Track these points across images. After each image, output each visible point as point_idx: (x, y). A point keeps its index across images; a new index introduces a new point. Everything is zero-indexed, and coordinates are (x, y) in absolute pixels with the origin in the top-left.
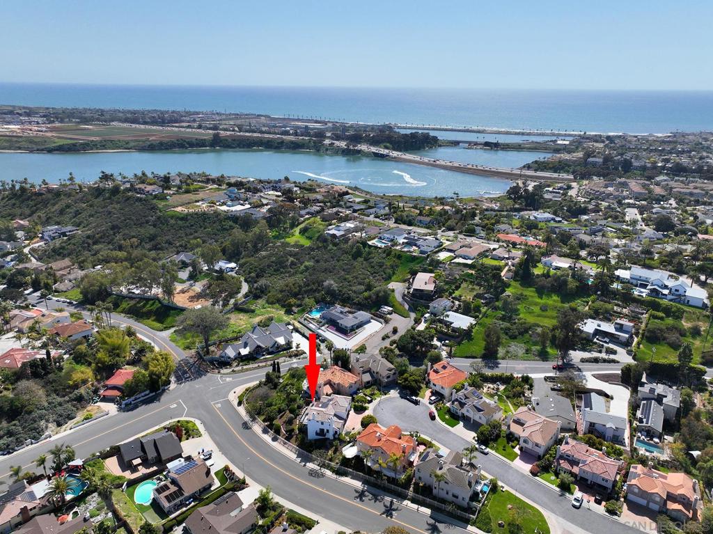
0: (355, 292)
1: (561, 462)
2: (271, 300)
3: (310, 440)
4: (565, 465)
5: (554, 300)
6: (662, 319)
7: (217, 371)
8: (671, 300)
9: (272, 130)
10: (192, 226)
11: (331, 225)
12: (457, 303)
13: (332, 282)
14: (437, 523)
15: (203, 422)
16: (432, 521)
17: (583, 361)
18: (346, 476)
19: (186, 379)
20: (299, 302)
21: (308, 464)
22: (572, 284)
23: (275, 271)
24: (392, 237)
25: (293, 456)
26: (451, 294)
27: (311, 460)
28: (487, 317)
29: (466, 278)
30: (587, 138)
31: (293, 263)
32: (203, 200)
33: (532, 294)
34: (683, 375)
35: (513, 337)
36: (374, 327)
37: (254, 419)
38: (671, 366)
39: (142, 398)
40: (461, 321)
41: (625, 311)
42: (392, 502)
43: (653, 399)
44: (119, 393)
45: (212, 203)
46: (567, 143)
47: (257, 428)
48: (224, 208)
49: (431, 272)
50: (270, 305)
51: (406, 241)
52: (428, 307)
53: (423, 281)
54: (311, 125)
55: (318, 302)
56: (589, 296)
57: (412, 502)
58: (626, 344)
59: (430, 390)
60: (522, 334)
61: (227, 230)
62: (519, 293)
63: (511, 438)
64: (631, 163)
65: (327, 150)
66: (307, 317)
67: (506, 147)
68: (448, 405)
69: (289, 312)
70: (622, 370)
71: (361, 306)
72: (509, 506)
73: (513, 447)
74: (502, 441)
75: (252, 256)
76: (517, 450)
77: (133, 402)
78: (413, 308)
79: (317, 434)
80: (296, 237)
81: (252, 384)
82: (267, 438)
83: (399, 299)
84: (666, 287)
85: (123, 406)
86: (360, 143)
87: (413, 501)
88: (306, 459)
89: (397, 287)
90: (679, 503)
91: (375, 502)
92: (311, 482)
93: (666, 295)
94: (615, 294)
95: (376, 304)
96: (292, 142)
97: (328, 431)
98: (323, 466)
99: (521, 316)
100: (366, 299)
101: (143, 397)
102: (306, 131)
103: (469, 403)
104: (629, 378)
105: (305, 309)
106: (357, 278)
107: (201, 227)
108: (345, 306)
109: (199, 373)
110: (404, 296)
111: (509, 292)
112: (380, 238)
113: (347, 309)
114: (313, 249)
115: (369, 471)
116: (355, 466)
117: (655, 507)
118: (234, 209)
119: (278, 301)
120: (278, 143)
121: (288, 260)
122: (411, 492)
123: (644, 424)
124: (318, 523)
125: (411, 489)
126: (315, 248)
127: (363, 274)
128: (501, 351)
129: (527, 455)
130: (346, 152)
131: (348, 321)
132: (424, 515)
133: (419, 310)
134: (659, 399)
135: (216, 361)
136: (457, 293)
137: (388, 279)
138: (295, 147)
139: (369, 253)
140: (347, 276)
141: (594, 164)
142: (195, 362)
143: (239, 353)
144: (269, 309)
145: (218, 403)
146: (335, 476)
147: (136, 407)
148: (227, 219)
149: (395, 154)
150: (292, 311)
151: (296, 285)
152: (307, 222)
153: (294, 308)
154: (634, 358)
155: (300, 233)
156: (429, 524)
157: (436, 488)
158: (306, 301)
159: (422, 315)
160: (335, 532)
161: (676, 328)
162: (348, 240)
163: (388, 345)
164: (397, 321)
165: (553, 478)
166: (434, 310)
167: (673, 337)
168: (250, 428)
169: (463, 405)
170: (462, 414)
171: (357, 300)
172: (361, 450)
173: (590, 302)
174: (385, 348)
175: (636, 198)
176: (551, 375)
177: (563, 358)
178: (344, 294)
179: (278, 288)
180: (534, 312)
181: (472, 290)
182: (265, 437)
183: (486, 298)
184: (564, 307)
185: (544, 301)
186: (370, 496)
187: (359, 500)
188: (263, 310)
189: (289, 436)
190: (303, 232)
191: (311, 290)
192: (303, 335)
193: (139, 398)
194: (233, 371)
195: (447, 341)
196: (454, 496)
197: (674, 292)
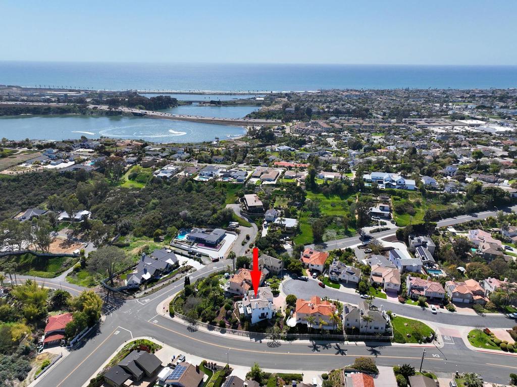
0: (205, 216)
1: (413, 291)
2: (138, 234)
3: (255, 324)
4: (416, 292)
5: (336, 199)
6: (399, 200)
7: (131, 297)
8: (398, 188)
9: (32, 98)
10: (26, 185)
11: (155, 170)
12: (279, 211)
13: (187, 211)
14: (374, 349)
15: (153, 337)
16: (370, 348)
17: (371, 232)
18: (296, 339)
19: (110, 309)
20: (163, 231)
21: (262, 340)
22: (345, 188)
23: (128, 211)
24: (210, 173)
25: (248, 339)
26: (273, 205)
27: (263, 337)
28: (302, 217)
29: (277, 193)
30: (274, 96)
31: (140, 203)
32: (25, 162)
33: (322, 197)
34: (428, 229)
35: (326, 226)
36: (230, 238)
37: (194, 323)
38: (420, 225)
39: (85, 334)
40: (291, 223)
41: (378, 198)
42: (337, 345)
43: (421, 245)
44: (62, 337)
45: (38, 163)
46: (263, 99)
47: (202, 328)
48: (49, 167)
49: (251, 193)
50: (139, 238)
51: (222, 174)
52: (263, 217)
53: (252, 200)
55: (179, 228)
56: (355, 193)
57: (350, 341)
58: (389, 218)
59: (308, 269)
60: (329, 223)
61: (63, 184)
62: (315, 197)
63: (375, 285)
64: (311, 110)
65: (92, 113)
66: (177, 241)
67: (226, 104)
68: (326, 276)
69: (158, 240)
70: (397, 233)
71: (214, 225)
72: (406, 324)
73: (380, 291)
74: (372, 289)
75: (100, 202)
76: (382, 292)
77: (78, 340)
78: (252, 220)
79: (260, 318)
80: (127, 183)
81: (171, 298)
82: (216, 333)
83: (240, 216)
84: (393, 181)
85: (72, 346)
86: (118, 106)
87: (350, 340)
88: (259, 338)
89: (236, 208)
90: (479, 295)
91: (327, 349)
92: (271, 351)
93: (395, 186)
94: (368, 189)
95: (225, 221)
96: (58, 108)
97: (267, 313)
98: (274, 338)
99: (323, 212)
100: (216, 219)
101: (84, 333)
102: (67, 99)
103: (343, 271)
104: (401, 237)
105: (170, 236)
106: (201, 206)
107: (35, 185)
108: (201, 228)
109: (119, 303)
110: (241, 213)
111: (308, 198)
112: (201, 175)
113: (204, 230)
114: (151, 190)
115: (312, 331)
116: (301, 330)
117: (467, 301)
118: (58, 166)
119: (145, 234)
120: (45, 109)
121: (135, 201)
122: (345, 335)
123: (426, 260)
124: (303, 375)
125: (344, 333)
126: (153, 188)
127: (204, 202)
129: (391, 293)
130: (109, 114)
131: (212, 237)
132: (362, 346)
133: (257, 221)
134: (424, 244)
135: (125, 289)
136: (276, 205)
137: (223, 202)
138: (62, 112)
139: (199, 187)
140: (193, 206)
141: (290, 112)
142: (108, 295)
143: (143, 279)
144: (139, 241)
145: (153, 320)
146: (288, 342)
147: (83, 344)
148: (57, 176)
149: (150, 113)
150: (160, 239)
151: (157, 219)
152: (131, 170)
153: (160, 237)
154: (396, 225)
155: (129, 179)
156: (370, 350)
157: (362, 327)
158: (169, 229)
159: (261, 223)
160: (319, 376)
161: (409, 204)
162: (176, 179)
163: (249, 248)
164: (245, 231)
165: (413, 302)
166: (269, 219)
167: (410, 209)
168: (196, 330)
169: (338, 273)
170: (340, 279)
171: (209, 221)
172: (300, 319)
173: (357, 197)
174: (249, 251)
175: (327, 131)
176: (361, 244)
177: (360, 233)
178: (198, 219)
179: (139, 224)
180: (329, 209)
181: (284, 201)
182: (213, 332)
183: (296, 205)
184: (344, 203)
185: (331, 201)
186: (321, 346)
187: (316, 351)
188: (135, 243)
189: (235, 326)
190: (133, 177)
191: (169, 220)
192: (182, 255)
193: (82, 335)
194: (145, 293)
195: (288, 237)
196: (375, 328)
197: (399, 183)
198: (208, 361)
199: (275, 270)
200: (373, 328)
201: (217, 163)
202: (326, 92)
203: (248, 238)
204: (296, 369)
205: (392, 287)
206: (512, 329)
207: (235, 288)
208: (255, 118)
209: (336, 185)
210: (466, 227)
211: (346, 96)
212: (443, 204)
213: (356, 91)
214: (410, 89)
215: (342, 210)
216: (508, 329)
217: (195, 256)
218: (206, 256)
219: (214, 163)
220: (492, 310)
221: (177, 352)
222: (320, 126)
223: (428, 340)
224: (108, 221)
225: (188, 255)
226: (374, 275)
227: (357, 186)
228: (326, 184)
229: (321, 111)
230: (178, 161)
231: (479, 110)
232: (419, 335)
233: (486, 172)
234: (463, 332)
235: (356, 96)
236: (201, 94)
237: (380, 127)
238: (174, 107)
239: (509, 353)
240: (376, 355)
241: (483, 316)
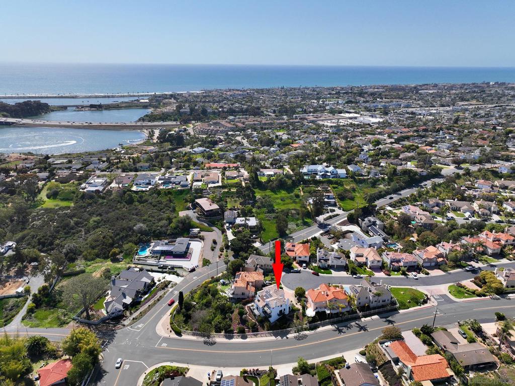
0: (161, 227)
1: (393, 264)
2: (89, 257)
3: (275, 322)
4: (396, 264)
5: (283, 193)
7: (120, 326)
8: (333, 178)
12: (235, 212)
13: (142, 225)
14: (387, 319)
15: (172, 361)
16: (384, 320)
17: (325, 220)
18: (319, 328)
20: (119, 250)
21: (288, 336)
22: (289, 182)
23: (66, 233)
24: (147, 181)
25: (273, 338)
26: (227, 207)
28: (259, 214)
29: (227, 195)
30: (159, 97)
31: (77, 224)
33: (270, 193)
34: (372, 210)
35: (286, 220)
36: (196, 247)
37: (209, 337)
38: (365, 207)
39: (89, 379)
40: (253, 222)
41: (319, 188)
42: (356, 324)
43: (372, 225)
46: (147, 101)
47: (220, 339)
49: (202, 197)
50: (93, 262)
52: (223, 219)
53: (206, 204)
55: (137, 244)
56: (298, 186)
57: (365, 318)
58: (335, 205)
59: (296, 262)
60: (287, 217)
62: (264, 194)
64: (206, 110)
66: (140, 258)
68: (315, 265)
69: (115, 260)
70: (346, 217)
71: (175, 235)
72: (402, 293)
73: (365, 269)
75: (23, 229)
76: (368, 269)
78: (212, 224)
79: (279, 315)
82: (238, 340)
83: (198, 222)
84: (328, 172)
87: (365, 316)
88: (284, 334)
89: (190, 215)
90: (440, 257)
91: (350, 329)
92: (301, 344)
93: (329, 176)
94: (309, 181)
95: (185, 229)
97: (284, 310)
98: (298, 331)
99: (276, 207)
100: (175, 228)
103: (330, 257)
104: (352, 220)
105: (129, 254)
106: (153, 217)
108: (162, 239)
110: (198, 218)
111: (258, 196)
112: (137, 184)
113: (166, 241)
117: (434, 264)
119: (98, 256)
121: (70, 222)
123: (382, 237)
124: (344, 357)
125: (358, 312)
127: (153, 212)
129: (375, 269)
131: (178, 247)
132: (377, 320)
133: (217, 224)
134: (374, 223)
135: (108, 319)
136: (229, 206)
137: (174, 210)
139: (141, 197)
140: (144, 218)
141: (185, 113)
143: (125, 304)
144: (94, 265)
145: (160, 344)
146: (313, 331)
150: (118, 259)
153: (118, 256)
154: (343, 210)
155: (48, 198)
156: (385, 321)
157: (372, 303)
158: (126, 246)
159: (222, 226)
160: (357, 354)
161: (346, 190)
162: (110, 192)
163: (221, 253)
164: (210, 236)
165: (396, 273)
166: (230, 221)
167: (350, 195)
168: (215, 343)
169: (326, 260)
170: (329, 265)
171: (169, 231)
172: (317, 308)
173: (301, 190)
174: (221, 255)
175: (233, 131)
176: (322, 232)
177: (316, 222)
178: (155, 231)
179: (86, 246)
180: (280, 203)
181: (235, 201)
182: (234, 340)
183: (249, 204)
184: (291, 196)
185: (279, 196)
186: (344, 328)
187: (342, 333)
188: (90, 268)
189: (255, 329)
190: (53, 195)
191: (123, 237)
192: (152, 271)
193: (87, 380)
194: (133, 319)
195: (254, 236)
196: (383, 301)
197: (332, 173)
198: (248, 369)
199: (269, 267)
200: (381, 302)
201: (145, 171)
202: (210, 92)
203: (215, 242)
204: (333, 353)
205: (375, 264)
206: (473, 279)
207: (240, 292)
208: (149, 121)
209: (280, 181)
210: (398, 205)
211: (231, 96)
212: (372, 187)
213: (238, 90)
215: (291, 203)
216: (471, 280)
217: (168, 269)
218: (179, 268)
219: (141, 171)
220: (453, 267)
221: (210, 369)
222: (223, 126)
223: (425, 302)
224: (45, 249)
225: (160, 270)
226: (357, 256)
227: (298, 179)
228: (269, 181)
229: (216, 111)
230: (98, 173)
231: (349, 105)
232: (416, 299)
233: (389, 157)
234: (444, 289)
235: (240, 95)
236: (73, 97)
237: (278, 124)
238: (47, 113)
239: (483, 298)
240: (392, 324)
241: (450, 274)
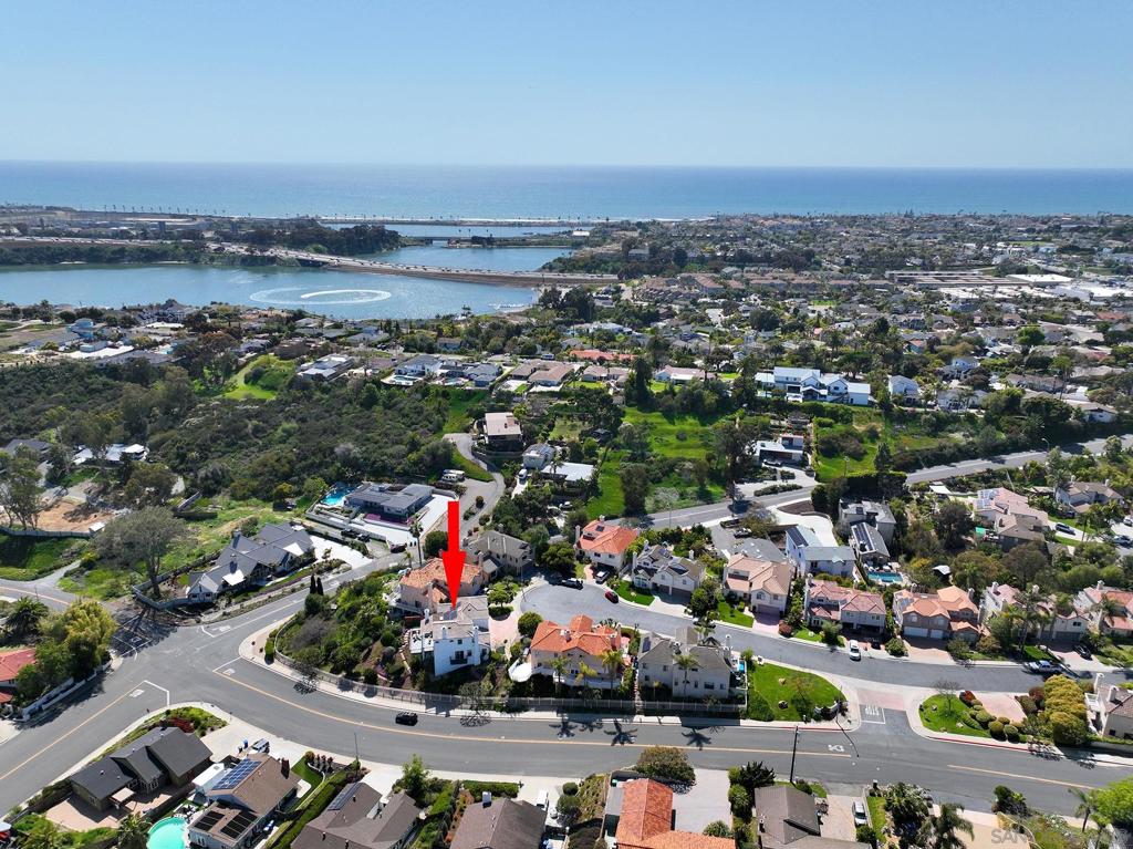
0: (392, 456)
1: (814, 610)
2: (239, 493)
3: (442, 676)
4: (820, 612)
5: (690, 424)
6: (830, 425)
7: (193, 620)
8: (832, 402)
9: (92, 230)
10: (19, 391)
11: (303, 362)
12: (559, 448)
13: (350, 446)
14: (697, 731)
15: (215, 704)
16: (688, 731)
17: (758, 494)
18: (526, 710)
19: (137, 644)
20: (295, 488)
21: (452, 712)
22: (710, 398)
23: (228, 445)
24: (420, 368)
25: (420, 708)
26: (546, 436)
27: (455, 705)
28: (609, 461)
29: (559, 412)
30: (612, 226)
31: (256, 430)
32: (25, 345)
33: (659, 420)
34: (884, 485)
35: (657, 481)
37: (313, 676)
38: (868, 477)
39: (62, 696)
40: (578, 472)
41: (784, 423)
42: (616, 724)
43: (863, 521)
44: (8, 698)
45: (51, 348)
46: (587, 234)
47: (327, 686)
48: (76, 355)
49: (503, 410)
50: (241, 502)
51: (446, 371)
52: (520, 460)
53: (498, 424)
54: (169, 222)
55: (330, 483)
56: (733, 411)
57: (646, 715)
58: (802, 464)
59: (589, 566)
60: (666, 474)
61: (99, 391)
62: (642, 420)
63: (733, 599)
64: (685, 254)
65: (212, 259)
66: (322, 508)
67: (505, 243)
68: (627, 578)
69: (281, 507)
70: (813, 495)
71: (408, 477)
72: (782, 680)
73: (742, 610)
74: (724, 606)
75: (171, 428)
76: (747, 612)
77: (44, 707)
78: (496, 466)
79: (453, 662)
80: (239, 388)
81: (277, 625)
82: (357, 696)
83: (469, 457)
84: (822, 386)
85: (26, 718)
86: (270, 246)
87: (647, 713)
88: (446, 706)
89: (462, 442)
90: (964, 620)
91: (591, 730)
92: (465, 734)
93: (825, 396)
94: (764, 403)
95: (435, 468)
96: (142, 250)
97: (470, 654)
98: (480, 707)
99: (655, 451)
100: (415, 463)
101: (62, 692)
102: (163, 231)
103: (661, 566)
104: (823, 503)
105: (308, 499)
106: (386, 435)
107: (39, 392)
108: (381, 482)
109: (161, 631)
110: (474, 451)
111: (627, 422)
112: (400, 372)
113: (386, 485)
114: (287, 404)
115: (565, 690)
117: (937, 634)
118: (94, 355)
119: (255, 493)
120: (114, 252)
121: (246, 426)
122: (638, 701)
123: (868, 551)
124: (521, 785)
125: (637, 697)
126: (290, 399)
127: (394, 428)
128: (649, 503)
129: (764, 615)
130: (249, 263)
131: (399, 501)
132: (672, 727)
133: (506, 468)
134: (871, 519)
135: (181, 605)
136: (553, 435)
137: (438, 430)
138: (149, 258)
139: (391, 397)
140: (369, 435)
141: (638, 257)
142: (141, 616)
143: (226, 584)
144: (241, 509)
145: (225, 668)
146: (509, 716)
147: (54, 714)
148: (92, 372)
150: (287, 504)
151: (284, 461)
152: (252, 364)
153: (288, 500)
154: (817, 479)
155: (246, 382)
156: (687, 736)
157: (676, 684)
158: (309, 482)
159: (515, 473)
160: (557, 788)
161: (851, 434)
162: (344, 382)
163: (478, 525)
164: (474, 488)
165: (811, 633)
166: (531, 463)
167: (852, 445)
168: (313, 690)
169: (651, 572)
170: (655, 584)
171: (399, 468)
172: (539, 665)
173: (738, 420)
174: (476, 530)
175: (712, 296)
176: (729, 518)
177: (732, 497)
178: (374, 462)
179: (246, 472)
180: (671, 444)
181: (573, 427)
182: (350, 695)
183: (598, 435)
184: (707, 433)
185: (677, 427)
186: (580, 726)
187: (565, 736)
188: (230, 512)
190: (253, 379)
191: (312, 465)
192: (327, 537)
193: (56, 696)
194: (224, 614)
195: (567, 503)
196: (707, 686)
197: (833, 390)
200: (701, 686)
201: (445, 353)
202: (728, 220)
203: (480, 503)
204: (509, 772)
205: (766, 601)
206: (1028, 695)
207: (411, 600)
208: (562, 271)
209: (690, 394)
210: (975, 484)
211: (772, 228)
212: (928, 434)
213: (795, 218)
214: (916, 214)
215: (699, 447)
216: (1019, 695)
217: (356, 540)
218: (380, 540)
219: (439, 352)
220: (992, 653)
221: (256, 735)
222: (699, 285)
223: (827, 715)
224: (181, 467)
225: (340, 537)
226: (731, 576)
227: (739, 396)
228: (671, 392)
229: (707, 255)
230: (361, 347)
231: (1064, 256)
232: (808, 703)
234: (911, 698)
235: (793, 227)
238: (392, 249)
239: (1007, 743)
240: (699, 744)
241: (968, 666)
